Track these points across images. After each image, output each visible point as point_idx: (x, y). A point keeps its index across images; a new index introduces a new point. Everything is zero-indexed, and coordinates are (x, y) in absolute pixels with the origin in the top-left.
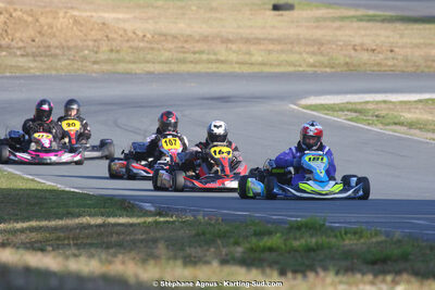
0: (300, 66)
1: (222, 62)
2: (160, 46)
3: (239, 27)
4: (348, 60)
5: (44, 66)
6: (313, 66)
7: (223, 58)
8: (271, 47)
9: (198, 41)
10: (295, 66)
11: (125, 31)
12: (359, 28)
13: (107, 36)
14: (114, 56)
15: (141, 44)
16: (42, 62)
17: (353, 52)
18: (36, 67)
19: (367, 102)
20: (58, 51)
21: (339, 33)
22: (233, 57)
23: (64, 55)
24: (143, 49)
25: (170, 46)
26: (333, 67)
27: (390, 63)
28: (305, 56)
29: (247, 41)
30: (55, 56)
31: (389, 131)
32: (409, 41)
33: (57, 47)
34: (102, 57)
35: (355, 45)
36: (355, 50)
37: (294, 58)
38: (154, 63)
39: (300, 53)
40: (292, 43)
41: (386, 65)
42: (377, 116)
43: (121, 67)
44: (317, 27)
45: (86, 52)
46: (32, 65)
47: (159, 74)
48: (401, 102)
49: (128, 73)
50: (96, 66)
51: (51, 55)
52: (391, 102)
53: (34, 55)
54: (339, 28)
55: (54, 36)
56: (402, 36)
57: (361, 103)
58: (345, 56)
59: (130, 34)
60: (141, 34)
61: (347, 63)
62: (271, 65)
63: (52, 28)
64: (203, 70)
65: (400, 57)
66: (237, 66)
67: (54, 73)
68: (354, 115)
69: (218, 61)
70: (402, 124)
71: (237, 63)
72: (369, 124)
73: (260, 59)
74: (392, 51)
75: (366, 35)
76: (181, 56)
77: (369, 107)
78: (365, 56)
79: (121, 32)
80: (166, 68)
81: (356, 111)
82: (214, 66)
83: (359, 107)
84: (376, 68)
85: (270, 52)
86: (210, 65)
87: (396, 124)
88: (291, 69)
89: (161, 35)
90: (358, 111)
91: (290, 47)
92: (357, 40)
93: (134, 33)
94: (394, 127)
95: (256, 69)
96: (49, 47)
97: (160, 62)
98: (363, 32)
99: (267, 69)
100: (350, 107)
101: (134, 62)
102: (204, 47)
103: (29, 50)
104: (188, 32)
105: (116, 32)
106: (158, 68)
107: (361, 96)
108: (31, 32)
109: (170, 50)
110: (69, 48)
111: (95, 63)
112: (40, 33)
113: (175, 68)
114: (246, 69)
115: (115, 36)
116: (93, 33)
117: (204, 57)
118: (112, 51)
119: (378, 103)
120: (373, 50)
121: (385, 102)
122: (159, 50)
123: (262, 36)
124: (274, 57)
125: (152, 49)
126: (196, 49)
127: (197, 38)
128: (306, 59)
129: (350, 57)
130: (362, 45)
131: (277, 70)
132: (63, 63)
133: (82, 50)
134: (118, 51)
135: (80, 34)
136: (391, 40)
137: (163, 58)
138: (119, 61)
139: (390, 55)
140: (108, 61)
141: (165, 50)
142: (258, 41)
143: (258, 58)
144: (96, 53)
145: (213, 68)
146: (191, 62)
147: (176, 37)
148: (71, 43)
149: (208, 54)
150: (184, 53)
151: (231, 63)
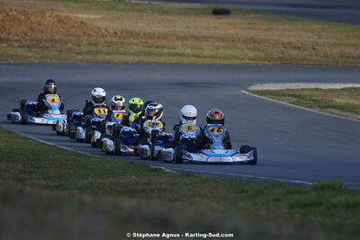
0: (243, 59)
1: (181, 55)
2: (128, 41)
3: (188, 27)
4: (280, 55)
5: (39, 56)
6: (253, 59)
7: (181, 52)
8: (217, 43)
9: (158, 38)
10: (239, 59)
11: (99, 28)
12: (284, 30)
13: (84, 33)
14: (93, 48)
15: (114, 40)
16: (37, 52)
17: (282, 49)
18: (32, 57)
19: (303, 90)
20: (48, 44)
21: (269, 33)
22: (189, 51)
23: (52, 47)
24: (116, 44)
25: (136, 41)
26: (269, 61)
27: (315, 58)
28: (246, 51)
29: (198, 39)
30: (45, 48)
31: (326, 113)
32: (326, 41)
33: (46, 41)
34: (84, 49)
35: (283, 44)
36: (285, 48)
37: (237, 52)
38: (126, 55)
39: (242, 49)
40: (233, 41)
41: (311, 60)
42: (314, 101)
43: (101, 58)
44: (250, 29)
45: (70, 45)
46: (29, 55)
47: (132, 63)
48: (330, 90)
49: (108, 63)
50: (80, 57)
51: (43, 47)
52: (321, 90)
53: (29, 47)
54: (268, 30)
55: (42, 32)
56: (319, 37)
57: (298, 90)
58: (277, 52)
59: (104, 31)
60: (112, 31)
61: (280, 58)
62: (220, 58)
63: (40, 25)
64: (167, 61)
65: (322, 54)
66: (192, 58)
67: (48, 61)
68: (296, 99)
69: (176, 54)
70: (335, 107)
71: (192, 56)
72: (309, 107)
73: (210, 53)
74: (314, 49)
75: (290, 36)
76: (147, 49)
77: (306, 93)
78: (294, 53)
79: (96, 30)
80: (136, 59)
81: (295, 97)
82: (175, 58)
83: (297, 93)
84: (305, 62)
85: (218, 48)
86: (171, 57)
87: (330, 107)
88: (237, 62)
89: (128, 32)
90: (298, 96)
91: (232, 44)
92: (285, 40)
93: (106, 30)
94: (329, 110)
95: (208, 61)
96: (40, 40)
97: (130, 54)
98: (288, 34)
99: (217, 61)
100: (290, 93)
101: (110, 54)
102: (164, 42)
103: (25, 43)
104: (149, 31)
105: (92, 30)
106: (130, 59)
107: (297, 84)
108: (23, 28)
109: (137, 45)
110: (56, 41)
111: (78, 54)
112: (31, 29)
113: (143, 58)
114: (200, 61)
115: (92, 33)
116: (74, 30)
117: (165, 50)
118: (91, 44)
119: (311, 90)
120: (299, 48)
121: (317, 89)
122: (129, 44)
123: (209, 35)
124: (221, 52)
125: (123, 43)
126: (159, 44)
127: (157, 35)
128: (247, 54)
129: (283, 53)
130: (290, 43)
131: (226, 62)
132: (53, 53)
133: (66, 44)
134: (95, 45)
135: (63, 30)
136: (312, 40)
137: (133, 51)
138: (98, 53)
139: (313, 52)
140: (89, 52)
141: (133, 44)
142: (206, 39)
143: (208, 52)
144: (79, 45)
145: (175, 60)
146: (156, 54)
147: (139, 35)
148: (57, 37)
149: (168, 48)
150: (150, 47)
151: (188, 56)
